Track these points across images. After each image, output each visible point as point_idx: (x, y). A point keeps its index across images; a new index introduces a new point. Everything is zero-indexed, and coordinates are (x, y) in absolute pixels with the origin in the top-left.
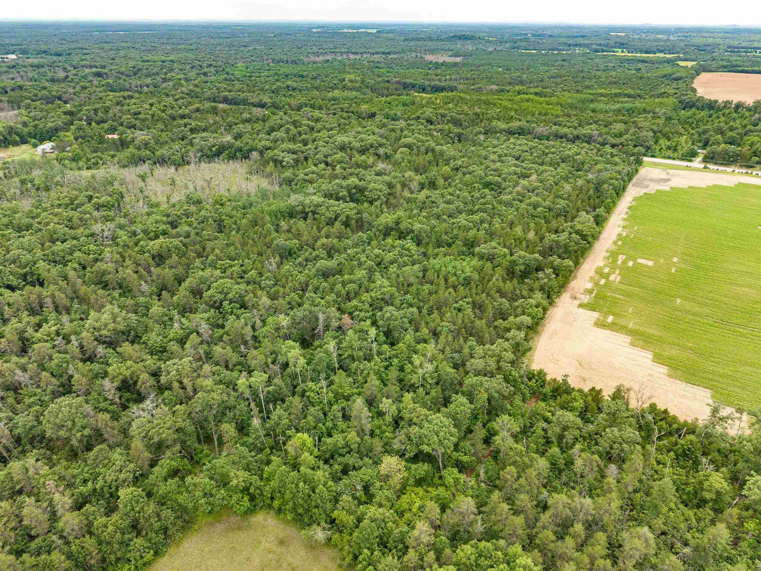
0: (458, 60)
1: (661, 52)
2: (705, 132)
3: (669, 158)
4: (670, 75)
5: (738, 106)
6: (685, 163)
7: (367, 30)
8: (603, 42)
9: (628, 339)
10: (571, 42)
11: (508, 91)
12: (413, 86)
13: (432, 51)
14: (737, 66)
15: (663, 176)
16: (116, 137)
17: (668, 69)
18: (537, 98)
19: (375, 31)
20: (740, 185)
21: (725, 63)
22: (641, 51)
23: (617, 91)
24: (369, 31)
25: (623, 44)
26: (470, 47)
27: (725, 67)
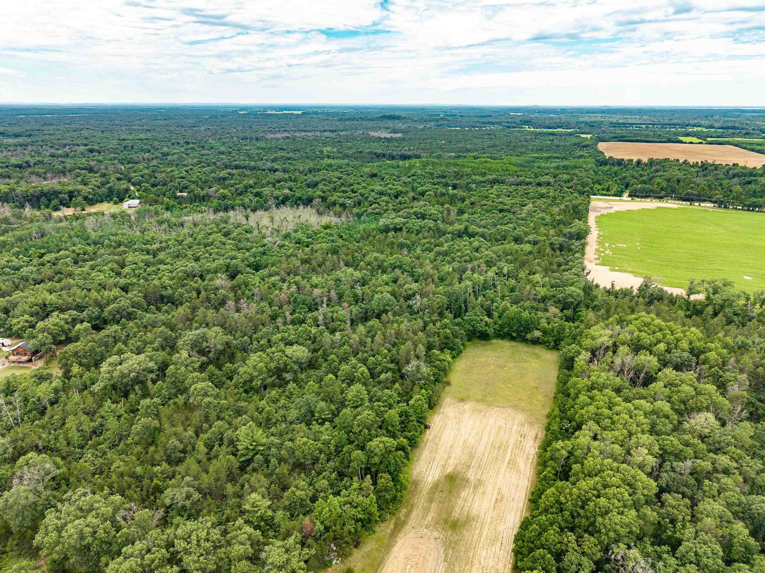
0: (399, 135)
1: (560, 127)
2: (625, 178)
3: (606, 195)
4: (580, 144)
5: (639, 162)
6: (619, 198)
7: (293, 112)
8: (509, 120)
9: (632, 275)
10: (482, 120)
11: (465, 157)
12: (384, 155)
13: (373, 129)
14: (624, 137)
15: (606, 205)
16: (185, 194)
17: (574, 140)
18: (492, 161)
19: (300, 112)
20: (658, 208)
21: (613, 135)
22: (544, 128)
23: (548, 155)
24: (295, 112)
25: (527, 122)
26: (400, 125)
27: (615, 137)
